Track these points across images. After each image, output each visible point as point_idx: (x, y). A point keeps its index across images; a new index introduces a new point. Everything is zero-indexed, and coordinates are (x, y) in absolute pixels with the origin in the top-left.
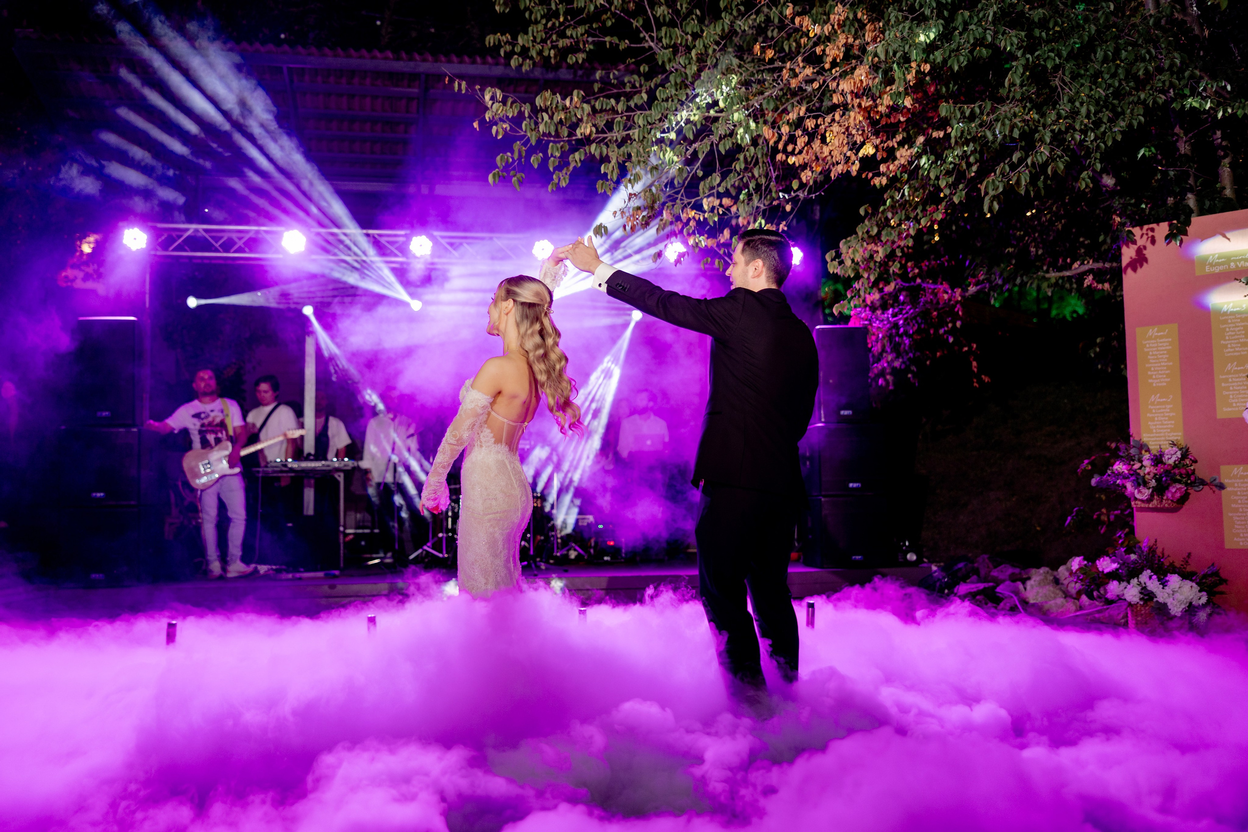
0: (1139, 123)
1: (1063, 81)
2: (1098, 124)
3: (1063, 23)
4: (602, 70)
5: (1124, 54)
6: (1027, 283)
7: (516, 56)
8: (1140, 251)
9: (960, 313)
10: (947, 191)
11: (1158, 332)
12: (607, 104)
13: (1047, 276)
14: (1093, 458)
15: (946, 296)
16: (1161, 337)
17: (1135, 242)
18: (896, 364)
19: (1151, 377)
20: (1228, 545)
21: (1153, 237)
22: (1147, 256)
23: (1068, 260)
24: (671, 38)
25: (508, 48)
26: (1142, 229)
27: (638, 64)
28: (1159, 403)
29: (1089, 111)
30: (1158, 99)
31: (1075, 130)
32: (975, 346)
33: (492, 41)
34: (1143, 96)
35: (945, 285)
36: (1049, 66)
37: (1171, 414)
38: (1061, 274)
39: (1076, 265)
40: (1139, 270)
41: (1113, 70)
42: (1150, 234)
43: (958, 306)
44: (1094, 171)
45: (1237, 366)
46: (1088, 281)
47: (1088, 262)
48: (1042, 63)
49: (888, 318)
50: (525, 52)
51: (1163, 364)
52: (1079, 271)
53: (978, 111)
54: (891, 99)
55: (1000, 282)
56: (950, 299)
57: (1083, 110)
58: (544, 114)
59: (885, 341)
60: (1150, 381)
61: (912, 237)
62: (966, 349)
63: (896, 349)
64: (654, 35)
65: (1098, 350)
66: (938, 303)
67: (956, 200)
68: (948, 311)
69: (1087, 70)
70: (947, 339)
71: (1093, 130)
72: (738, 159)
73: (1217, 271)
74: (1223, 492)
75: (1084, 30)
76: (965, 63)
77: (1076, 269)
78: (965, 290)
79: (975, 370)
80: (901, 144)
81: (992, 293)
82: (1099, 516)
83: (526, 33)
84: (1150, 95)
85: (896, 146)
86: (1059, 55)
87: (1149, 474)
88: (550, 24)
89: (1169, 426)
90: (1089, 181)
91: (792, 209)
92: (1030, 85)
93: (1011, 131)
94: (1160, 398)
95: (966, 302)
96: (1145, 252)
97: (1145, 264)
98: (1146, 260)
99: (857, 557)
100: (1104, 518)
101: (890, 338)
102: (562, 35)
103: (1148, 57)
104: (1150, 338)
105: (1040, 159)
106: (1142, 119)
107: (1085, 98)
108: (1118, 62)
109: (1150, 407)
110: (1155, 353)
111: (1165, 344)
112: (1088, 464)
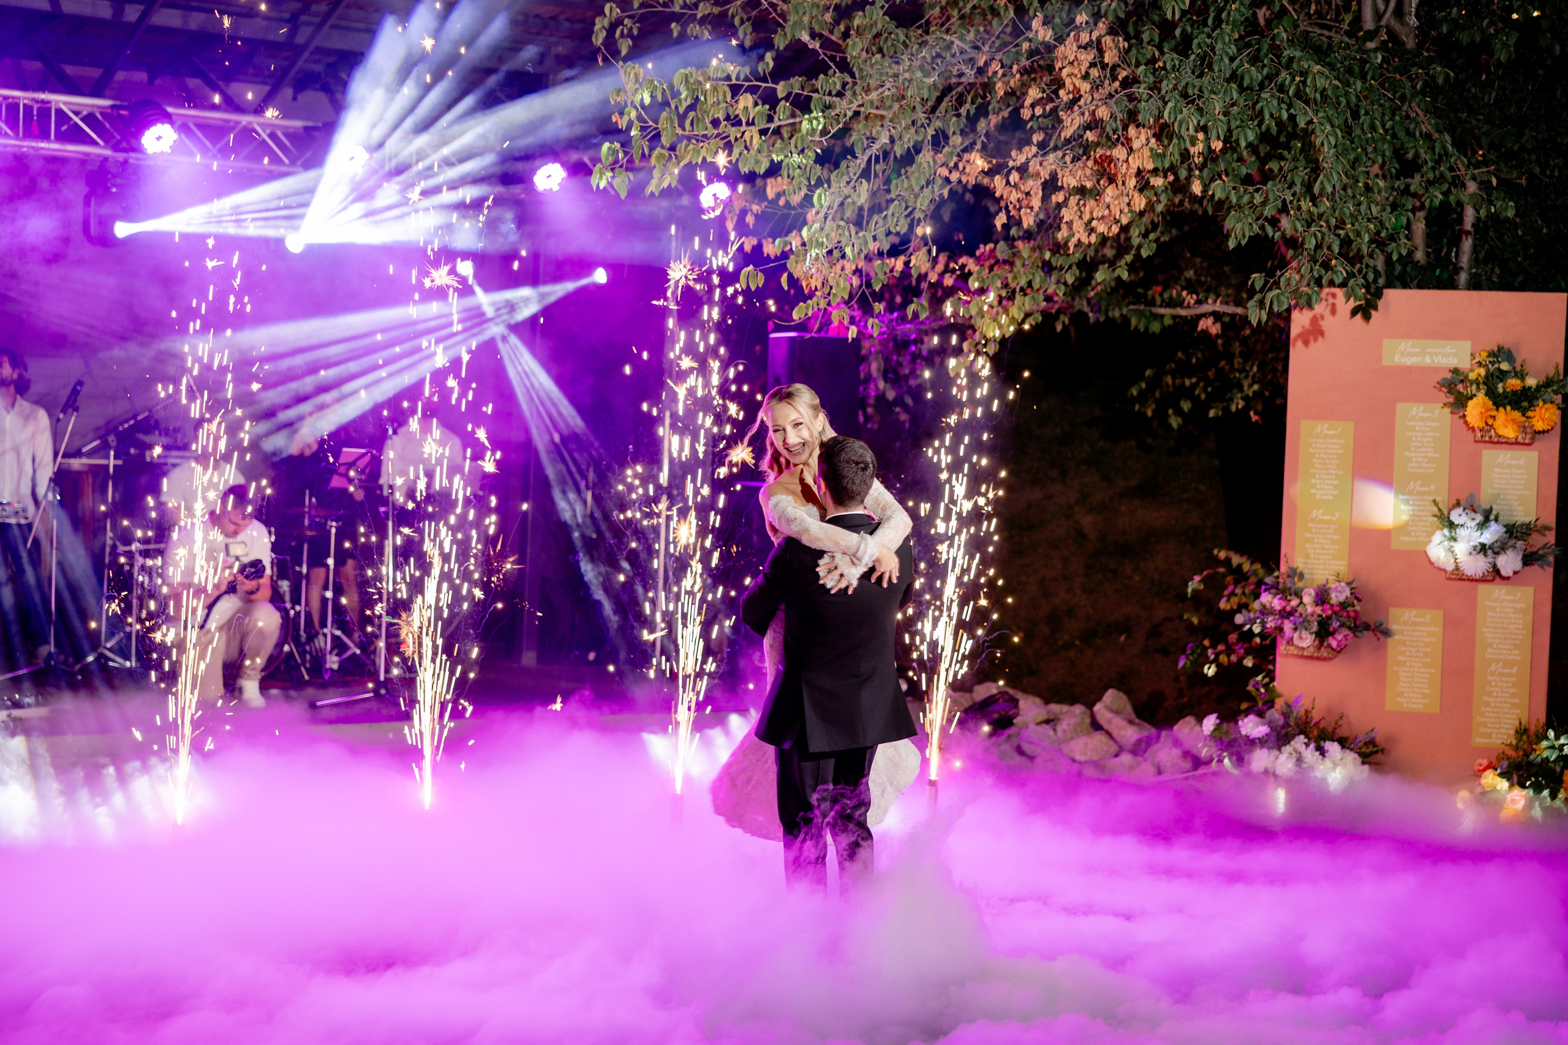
8: (1315, 321)
11: (1328, 429)
16: (1332, 436)
17: (1310, 308)
19: (1314, 486)
20: (1389, 706)
21: (1334, 305)
22: (1324, 328)
23: (1184, 293)
28: (1321, 521)
37: (1336, 537)
39: (1190, 300)
40: (1312, 345)
42: (1331, 300)
45: (1421, 485)
46: (1204, 323)
51: (1331, 471)
60: (1313, 491)
73: (1409, 363)
74: (1390, 640)
87: (1310, 614)
89: (1332, 552)
94: (1323, 514)
96: (1322, 323)
97: (1320, 338)
98: (1322, 333)
104: (1318, 436)
109: (1309, 524)
110: (1322, 456)
111: (1336, 447)
112: (1201, 581)
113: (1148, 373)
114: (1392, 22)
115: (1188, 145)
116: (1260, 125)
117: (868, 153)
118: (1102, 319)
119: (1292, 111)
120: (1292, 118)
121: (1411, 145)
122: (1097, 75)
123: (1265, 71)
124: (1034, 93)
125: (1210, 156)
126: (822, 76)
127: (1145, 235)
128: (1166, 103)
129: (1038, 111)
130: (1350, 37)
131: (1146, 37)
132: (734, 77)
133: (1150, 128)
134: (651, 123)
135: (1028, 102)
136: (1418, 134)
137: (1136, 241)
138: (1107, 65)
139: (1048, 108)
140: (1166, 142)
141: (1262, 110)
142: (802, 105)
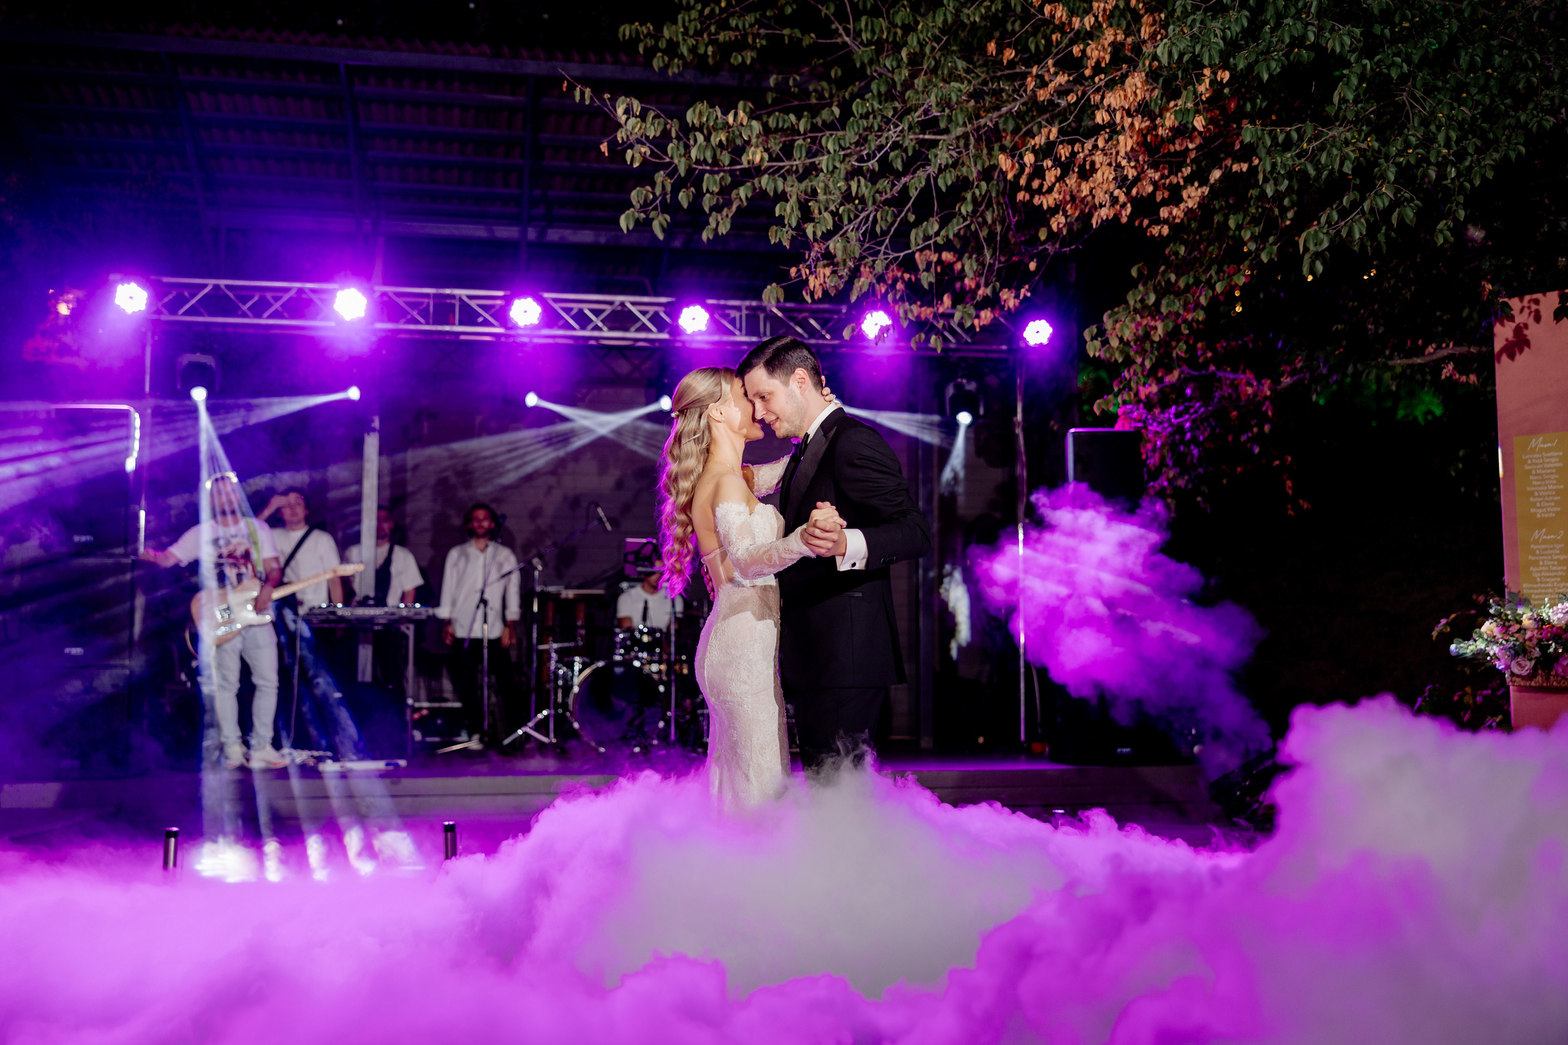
0: (1519, 154)
1: (1413, 96)
2: (1461, 155)
3: (1414, 16)
4: (778, 74)
5: (1497, 59)
6: (1363, 372)
7: (659, 54)
8: (1519, 331)
9: (1270, 413)
10: (1252, 246)
11: (1543, 442)
12: (784, 121)
13: (1391, 363)
14: (1453, 616)
15: (1250, 390)
16: (1549, 450)
17: (1512, 319)
18: (1180, 482)
19: (1534, 505)
21: (1537, 312)
22: (1529, 337)
23: (1420, 342)
24: (873, 32)
25: (650, 42)
26: (1521, 300)
27: (828, 67)
28: (1545, 542)
29: (1448, 139)
30: (1545, 123)
31: (1429, 163)
32: (1289, 459)
33: (627, 33)
34: (1523, 118)
35: (1249, 375)
36: (1394, 74)
37: (1562, 557)
38: (1410, 361)
39: (1430, 349)
40: (1518, 357)
41: (1482, 82)
42: (1534, 307)
43: (1267, 403)
44: (1456, 220)
46: (1447, 371)
47: (1448, 345)
48: (1385, 71)
49: (1169, 419)
50: (672, 49)
51: (1550, 487)
52: (1435, 357)
53: (1295, 136)
54: (1176, 118)
55: (1324, 371)
56: (1255, 394)
57: (1441, 138)
58: (698, 134)
59: (1165, 452)
60: (1533, 510)
61: (1203, 308)
62: (1277, 463)
63: (1181, 462)
64: (851, 26)
65: (1460, 466)
66: (1239, 399)
67: (1264, 258)
68: (1253, 409)
69: (1446, 82)
70: (1252, 449)
71: (1454, 165)
72: (965, 199)
75: (1442, 26)
76: (1278, 70)
77: (1430, 354)
78: (1276, 382)
79: (1290, 492)
80: (1189, 180)
81: (1313, 386)
82: (1462, 697)
83: (675, 23)
84: (1534, 116)
85: (1182, 183)
86: (1408, 60)
87: (1530, 639)
88: (707, 11)
89: (1560, 573)
90: (1448, 234)
91: (1037, 267)
92: (1367, 101)
93: (1342, 164)
94: (1546, 534)
95: (1278, 397)
96: (1526, 332)
97: (1526, 349)
98: (1528, 344)
99: (1124, 750)
100: (1468, 699)
101: (1172, 445)
102: (724, 26)
103: (1530, 64)
104: (1533, 451)
105: (1381, 203)
106: (1523, 149)
107: (1443, 120)
108: (1490, 71)
109: (1532, 546)
110: (1539, 472)
111: (1554, 460)
112: (1447, 624)
113: (1461, 453)
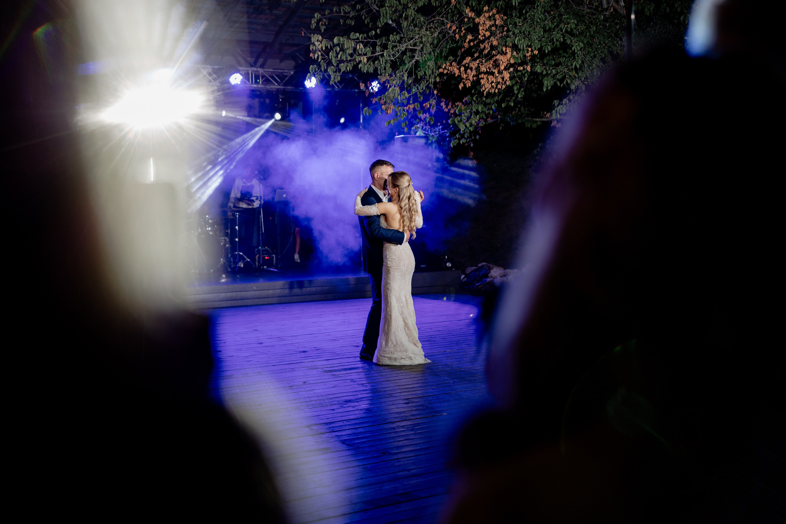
114: (614, 4)
115: (526, 52)
116: (553, 44)
117: (411, 63)
118: (515, 124)
119: (565, 38)
120: (565, 40)
121: (615, 49)
122: (494, 29)
123: (555, 24)
124: (470, 37)
125: (533, 57)
126: (391, 35)
127: (519, 90)
128: (516, 37)
129: (472, 44)
130: (595, 11)
131: (514, 14)
132: (360, 38)
133: (510, 47)
134: (326, 57)
135: (467, 40)
136: (617, 45)
137: (516, 92)
138: (497, 25)
139: (475, 42)
140: (518, 52)
141: (553, 39)
142: (384, 47)
